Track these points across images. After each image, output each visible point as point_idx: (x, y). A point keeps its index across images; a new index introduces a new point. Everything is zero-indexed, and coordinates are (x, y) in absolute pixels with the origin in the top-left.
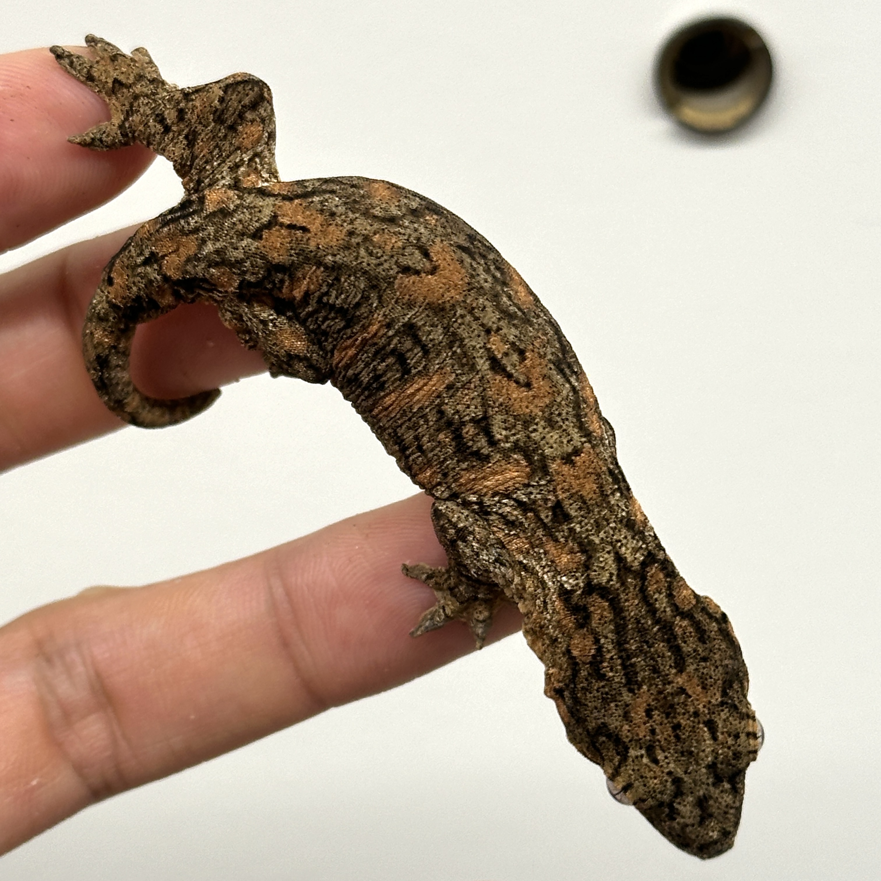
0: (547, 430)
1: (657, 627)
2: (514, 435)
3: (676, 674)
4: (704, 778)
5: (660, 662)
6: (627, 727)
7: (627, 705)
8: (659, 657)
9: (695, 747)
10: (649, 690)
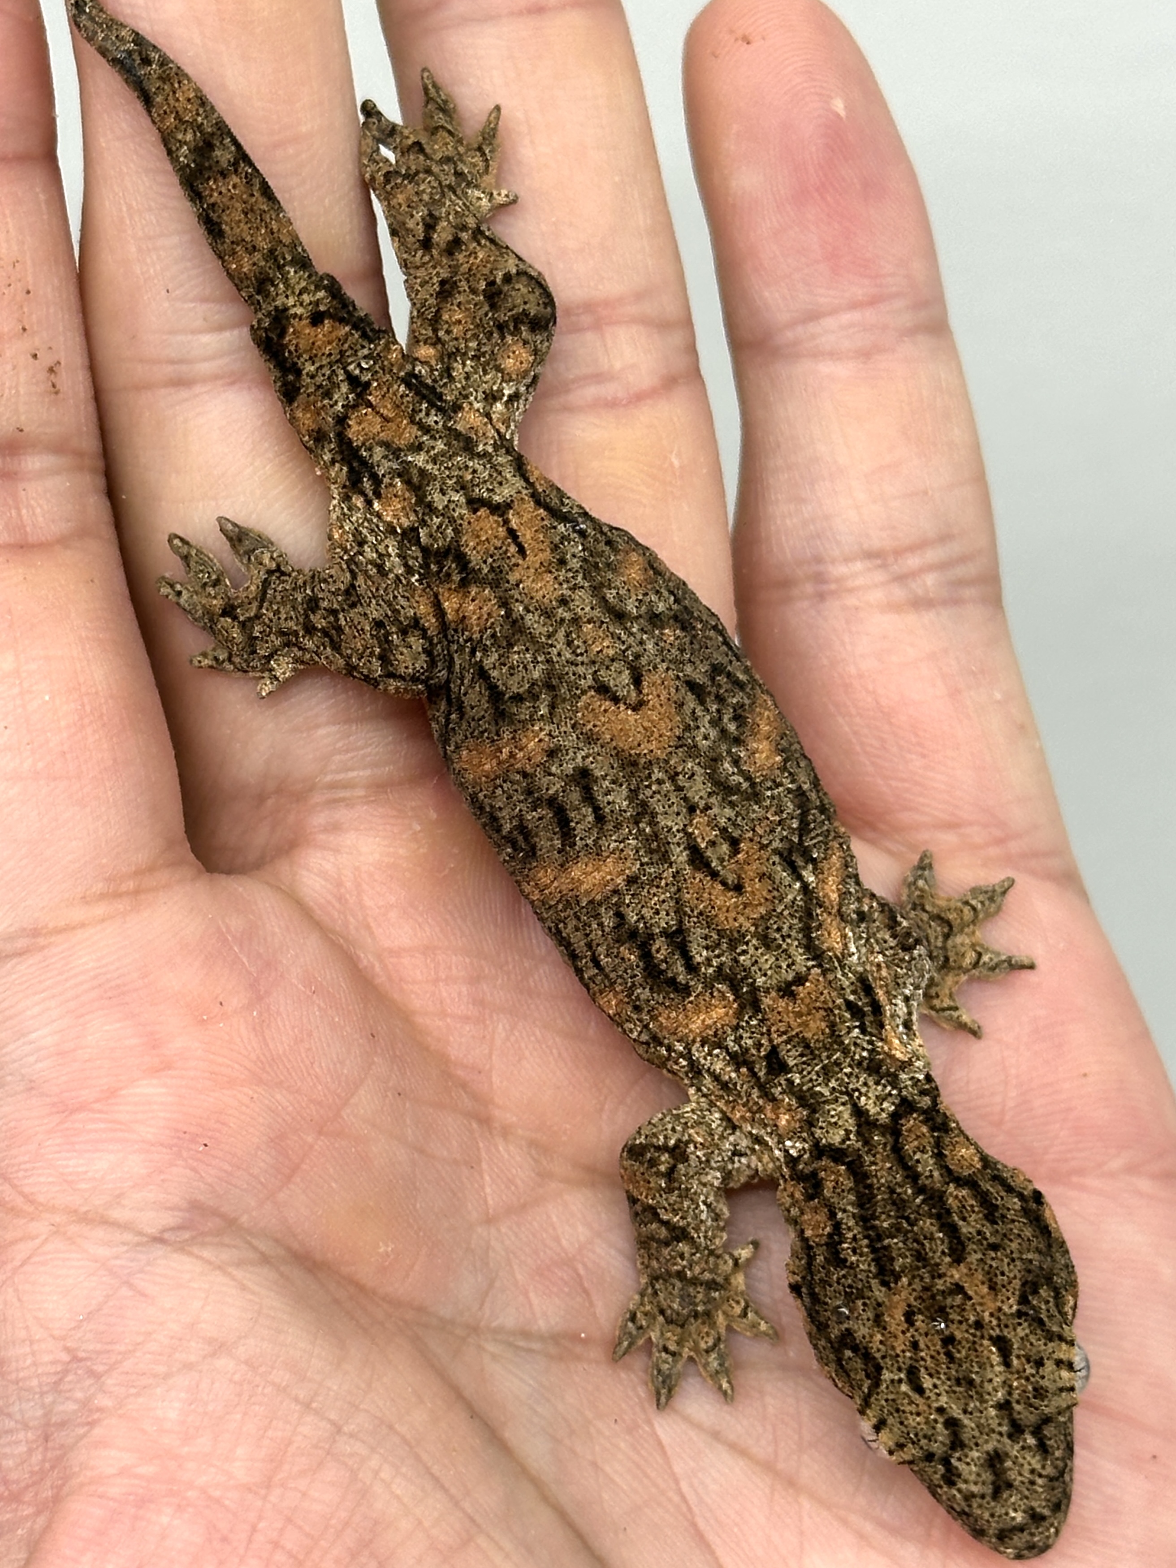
0: (760, 951)
1: (921, 1197)
2: (718, 956)
3: (950, 1265)
4: (994, 1424)
5: (927, 1245)
6: (879, 1337)
7: (879, 1305)
8: (925, 1238)
9: (977, 1373)
10: (910, 1284)
